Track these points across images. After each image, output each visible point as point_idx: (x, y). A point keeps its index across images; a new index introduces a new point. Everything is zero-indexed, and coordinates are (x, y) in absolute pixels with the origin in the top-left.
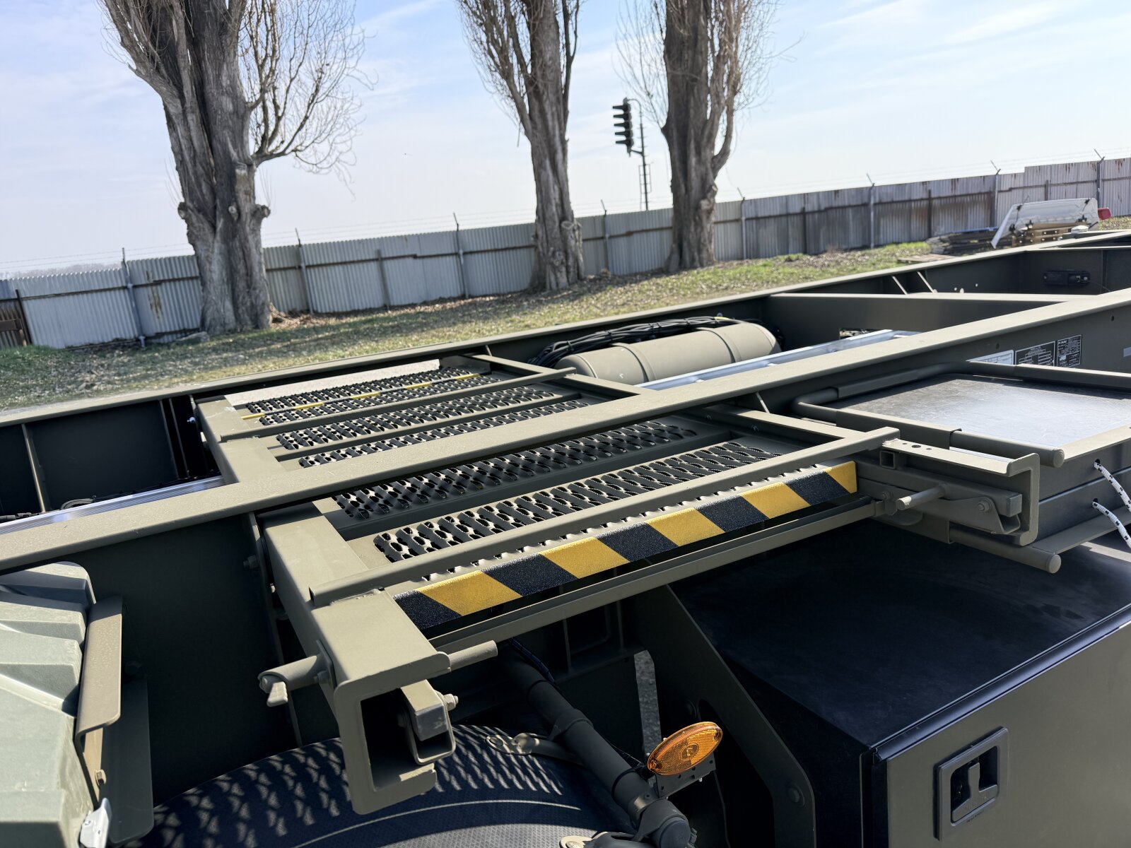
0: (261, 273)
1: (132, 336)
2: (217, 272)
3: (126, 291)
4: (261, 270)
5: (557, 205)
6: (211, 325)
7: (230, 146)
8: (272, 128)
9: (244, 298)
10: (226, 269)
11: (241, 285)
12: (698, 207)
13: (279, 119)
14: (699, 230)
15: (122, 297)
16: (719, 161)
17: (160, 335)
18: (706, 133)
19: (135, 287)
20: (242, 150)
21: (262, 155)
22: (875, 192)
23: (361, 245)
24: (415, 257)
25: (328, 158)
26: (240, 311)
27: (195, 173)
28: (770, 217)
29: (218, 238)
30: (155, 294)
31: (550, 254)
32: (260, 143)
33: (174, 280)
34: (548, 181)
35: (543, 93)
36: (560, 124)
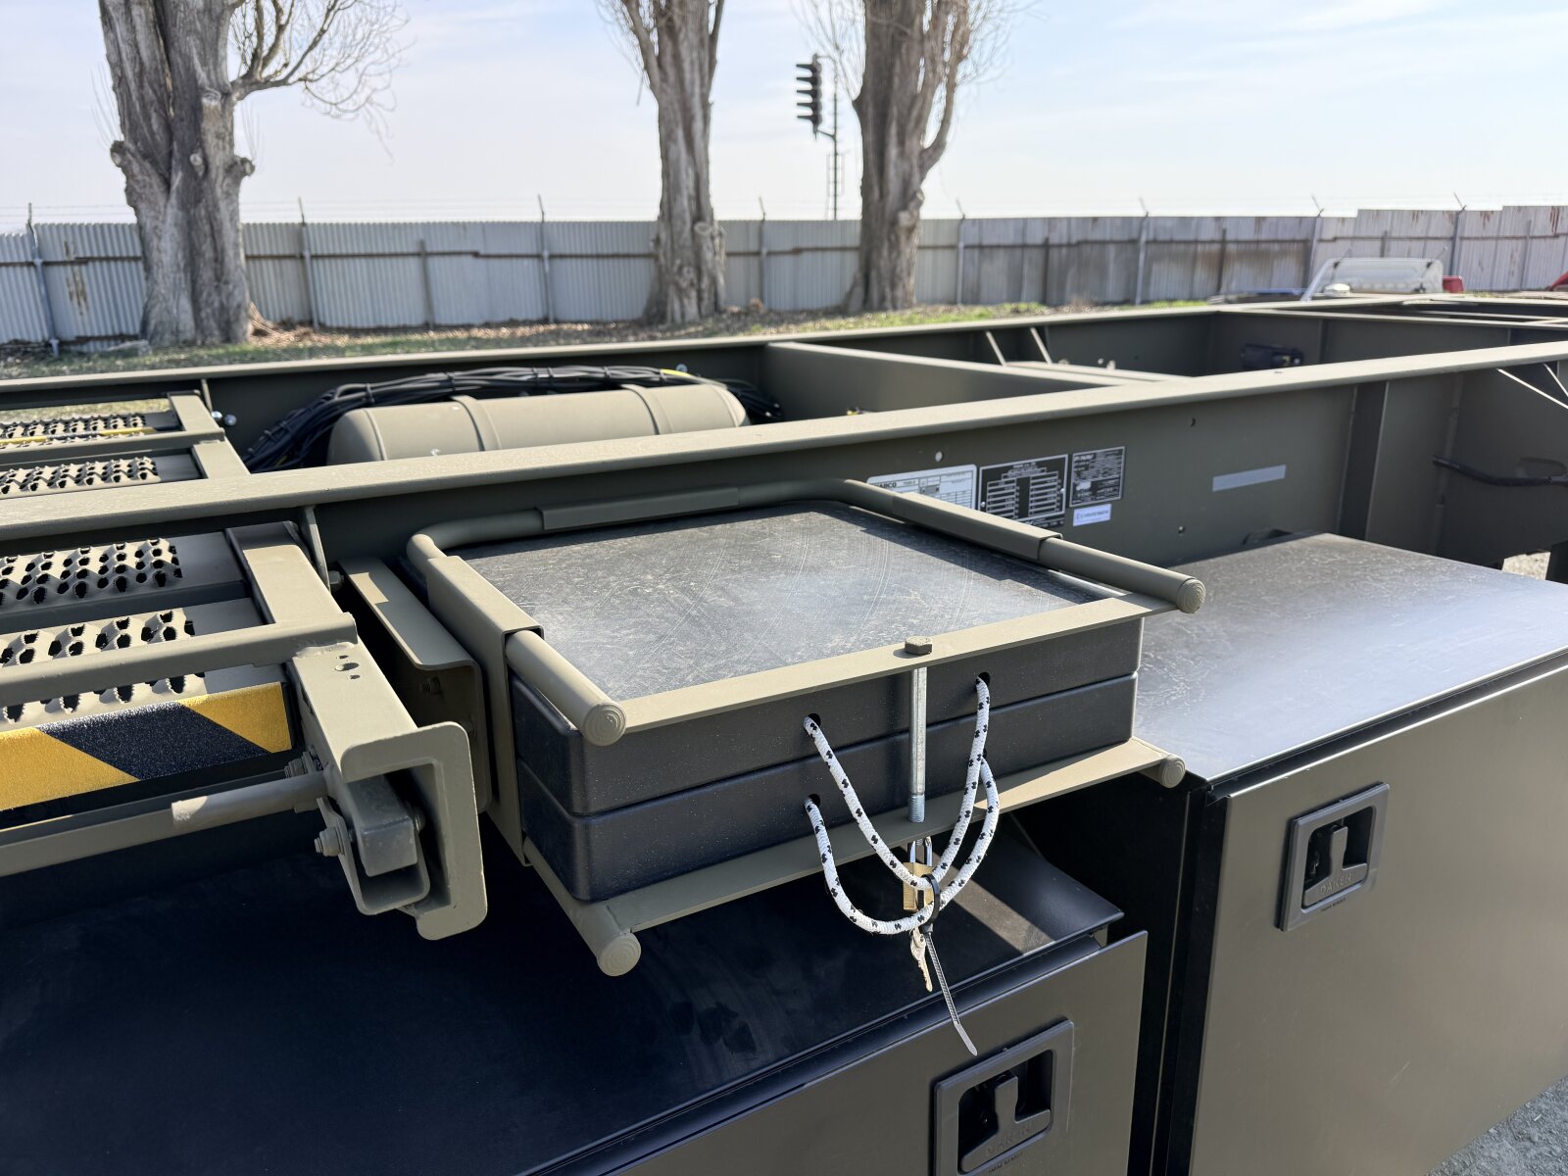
0: (237, 261)
1: (40, 339)
2: (170, 252)
3: (32, 269)
4: (237, 255)
5: (690, 198)
6: (156, 332)
7: (196, 61)
8: (269, 40)
9: (209, 295)
10: (184, 249)
11: (206, 275)
12: (894, 222)
13: (281, 29)
14: (894, 255)
15: (26, 279)
16: (930, 157)
17: (83, 340)
18: (915, 113)
19: (46, 264)
20: (215, 69)
21: (251, 82)
22: (1148, 224)
23: (396, 232)
24: (476, 255)
25: (355, 97)
26: (203, 315)
27: (142, 98)
28: (998, 247)
29: (173, 200)
30: (78, 278)
31: (675, 269)
32: (249, 62)
33: (108, 259)
34: (678, 160)
35: (680, 30)
36: (702, 78)
